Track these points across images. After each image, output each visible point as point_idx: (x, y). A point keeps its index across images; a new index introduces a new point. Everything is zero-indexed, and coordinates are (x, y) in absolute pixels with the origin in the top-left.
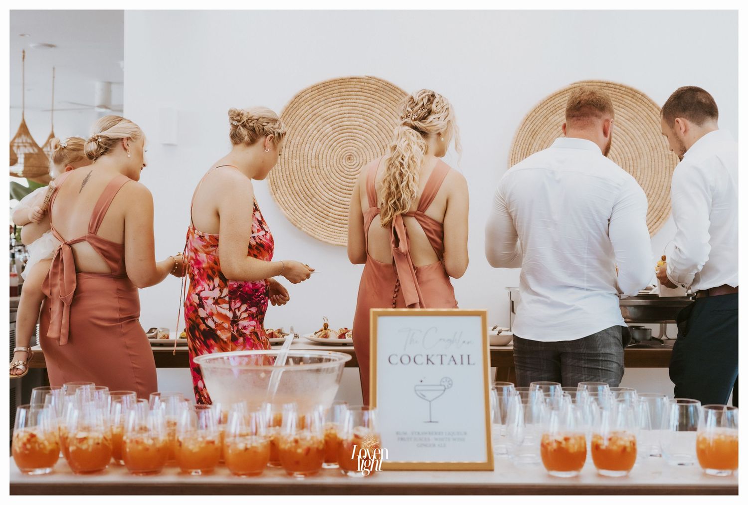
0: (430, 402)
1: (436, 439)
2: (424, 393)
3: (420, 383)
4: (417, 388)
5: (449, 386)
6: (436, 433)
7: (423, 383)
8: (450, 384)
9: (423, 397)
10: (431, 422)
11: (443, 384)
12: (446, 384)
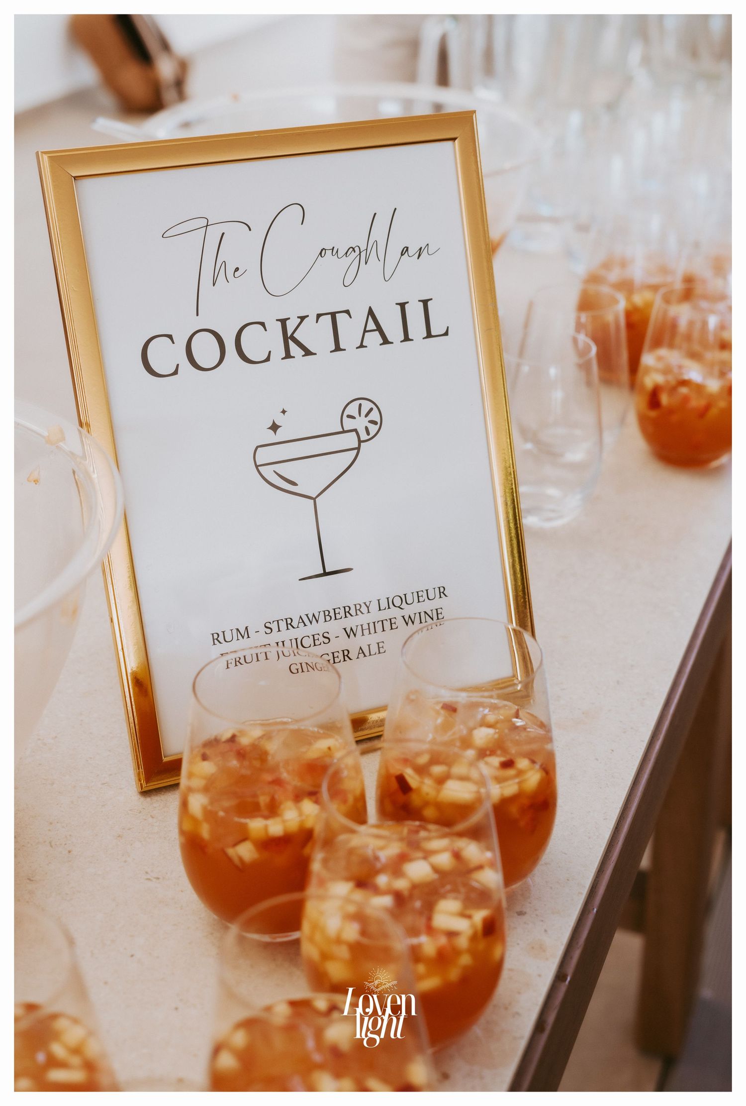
0: (314, 499)
1: (350, 633)
2: (286, 470)
3: (271, 437)
4: (264, 456)
5: (373, 429)
6: (347, 612)
7: (281, 435)
8: (373, 422)
9: (288, 487)
10: (325, 574)
11: (349, 424)
12: (360, 423)
